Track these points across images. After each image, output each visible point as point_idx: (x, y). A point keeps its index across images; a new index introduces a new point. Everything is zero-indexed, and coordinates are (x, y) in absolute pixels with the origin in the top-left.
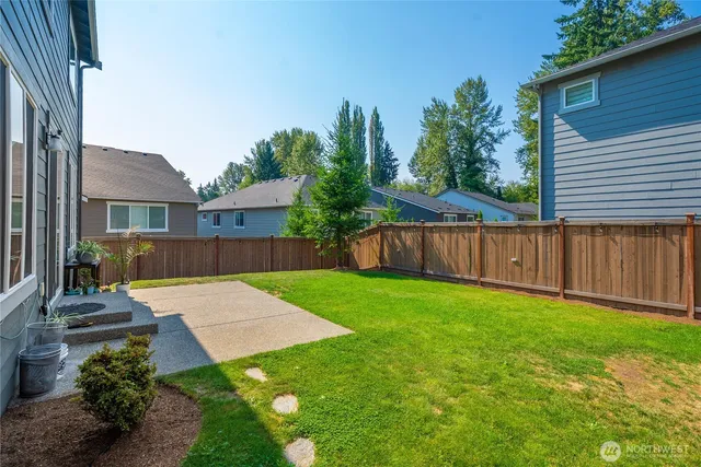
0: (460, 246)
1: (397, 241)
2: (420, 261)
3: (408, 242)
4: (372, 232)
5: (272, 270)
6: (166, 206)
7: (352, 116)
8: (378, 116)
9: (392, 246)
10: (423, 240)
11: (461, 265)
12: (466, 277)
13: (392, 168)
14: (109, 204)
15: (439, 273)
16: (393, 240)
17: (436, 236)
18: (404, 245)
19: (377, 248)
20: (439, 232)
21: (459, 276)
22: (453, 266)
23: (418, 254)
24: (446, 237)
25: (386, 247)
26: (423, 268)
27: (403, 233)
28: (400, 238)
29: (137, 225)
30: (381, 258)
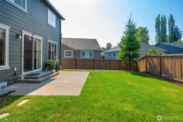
0: (176, 65)
1: (151, 62)
2: (160, 71)
3: (155, 63)
4: (143, 58)
5: (110, 69)
6: (93, 51)
7: (160, 20)
8: (172, 17)
9: (150, 64)
10: (161, 62)
11: (177, 74)
12: (179, 80)
13: (178, 35)
14: (81, 51)
15: (167, 77)
16: (150, 61)
17: (166, 60)
18: (154, 63)
19: (145, 64)
20: (167, 59)
21: (176, 79)
22: (173, 74)
23: (159, 68)
24: (170, 61)
25: (148, 64)
26: (161, 73)
27: (153, 59)
28: (152, 61)
29: (87, 56)
30: (146, 68)
